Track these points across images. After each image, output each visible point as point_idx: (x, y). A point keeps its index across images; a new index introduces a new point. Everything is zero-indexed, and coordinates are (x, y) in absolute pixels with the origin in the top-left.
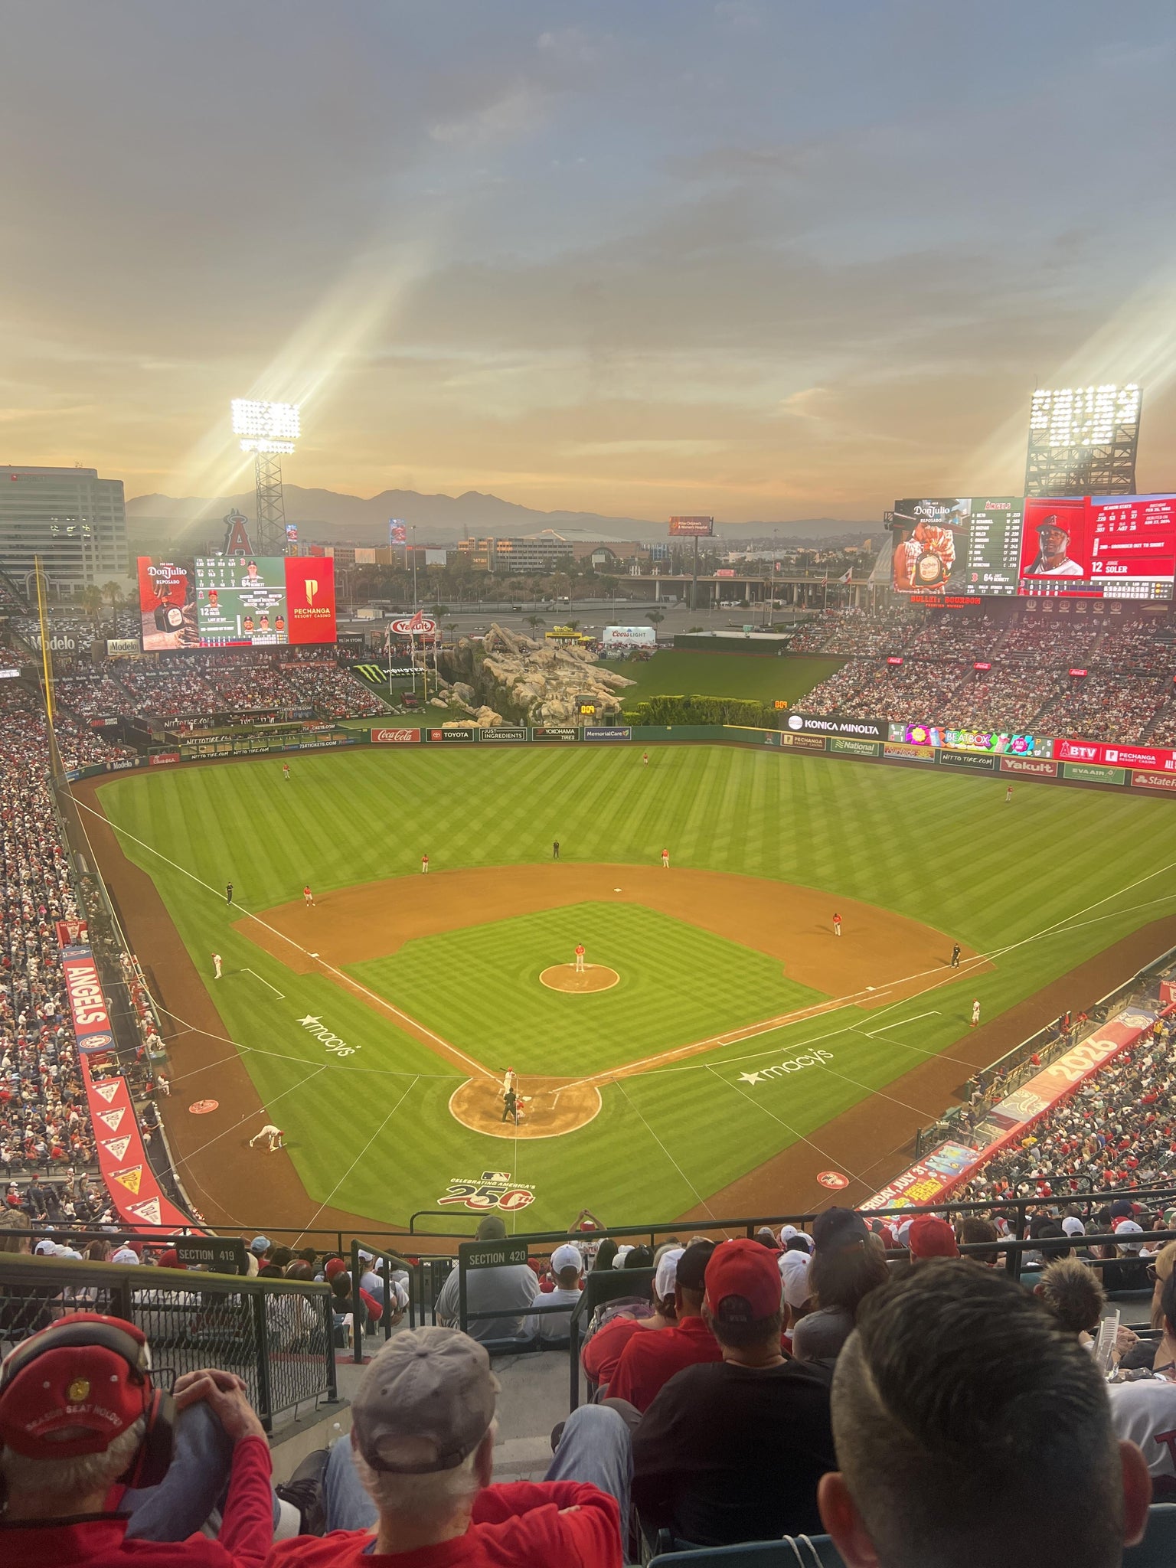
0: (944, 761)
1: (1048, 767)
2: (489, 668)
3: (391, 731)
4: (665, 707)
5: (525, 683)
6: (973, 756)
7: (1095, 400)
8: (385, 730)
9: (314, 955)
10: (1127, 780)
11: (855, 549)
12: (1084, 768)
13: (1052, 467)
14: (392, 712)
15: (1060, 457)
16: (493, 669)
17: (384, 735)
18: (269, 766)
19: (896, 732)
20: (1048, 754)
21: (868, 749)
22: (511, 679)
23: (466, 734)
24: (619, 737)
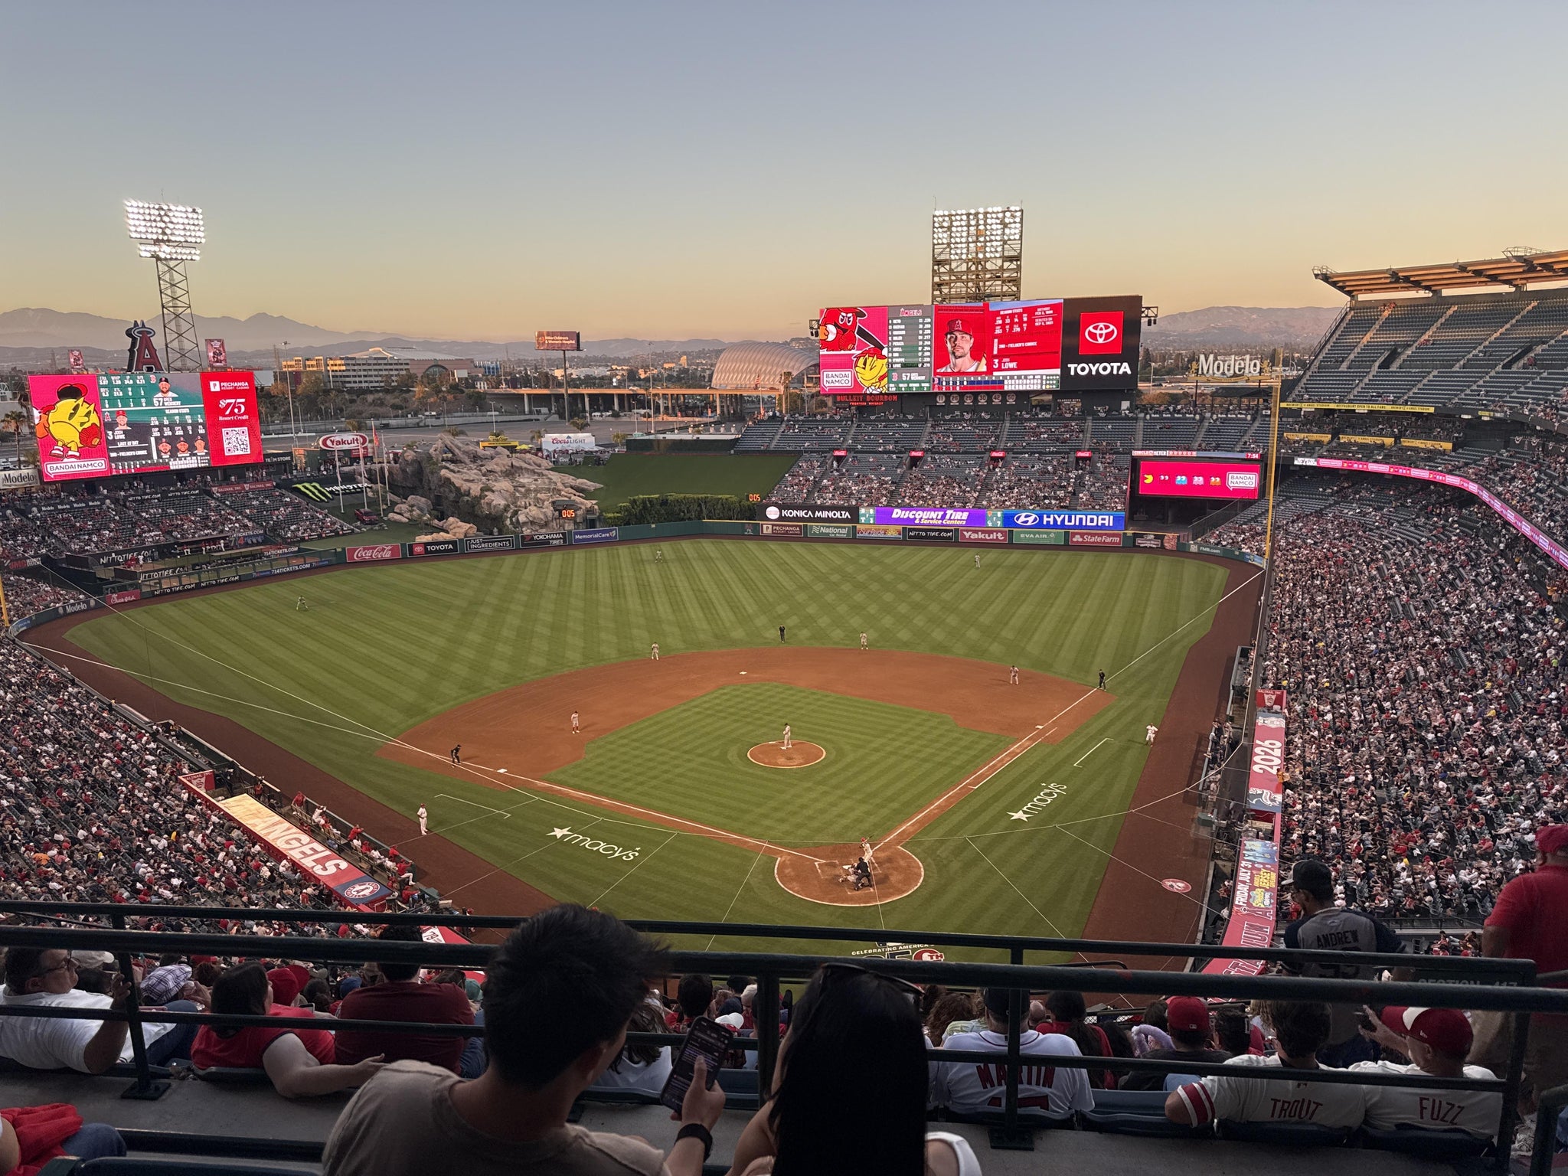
0: (910, 537)
1: (999, 535)
2: (448, 479)
3: (368, 549)
4: (645, 507)
5: (493, 491)
6: (936, 530)
7: (986, 218)
8: (361, 548)
9: (502, 771)
10: (1066, 539)
11: (672, 365)
12: (1030, 533)
13: (953, 278)
14: (353, 530)
15: (959, 269)
16: (453, 480)
17: (361, 553)
18: (249, 592)
19: (867, 513)
20: (999, 523)
21: (842, 532)
22: (475, 489)
23: (451, 546)
24: (606, 538)
